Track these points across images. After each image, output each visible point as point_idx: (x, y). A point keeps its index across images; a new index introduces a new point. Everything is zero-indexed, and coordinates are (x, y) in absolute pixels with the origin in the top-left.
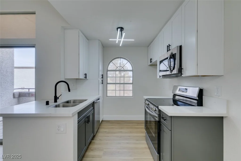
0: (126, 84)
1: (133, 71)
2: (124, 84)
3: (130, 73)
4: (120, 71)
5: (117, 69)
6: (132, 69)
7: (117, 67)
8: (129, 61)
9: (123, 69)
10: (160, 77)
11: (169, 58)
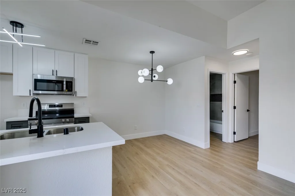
10: (30, 95)
11: (65, 83)
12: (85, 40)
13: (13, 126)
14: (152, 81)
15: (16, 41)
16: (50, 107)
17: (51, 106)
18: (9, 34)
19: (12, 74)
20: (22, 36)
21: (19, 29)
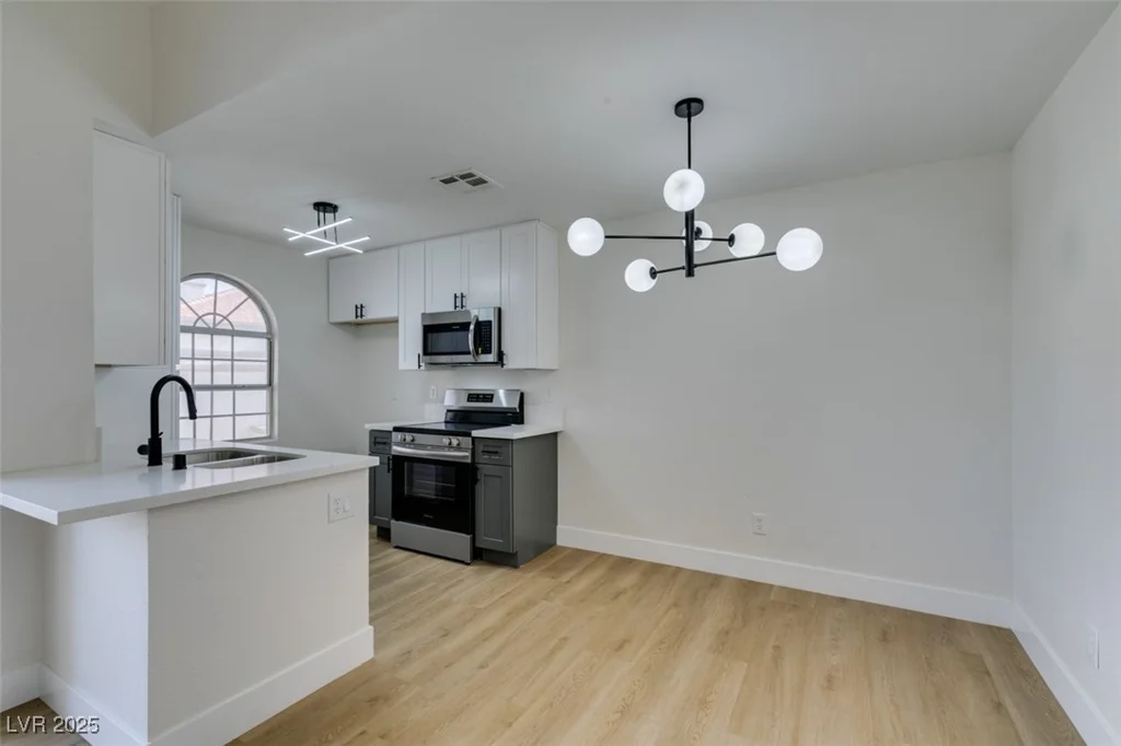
0: (243, 387)
1: (269, 339)
2: (233, 388)
3: (260, 346)
4: (213, 331)
5: (200, 324)
6: (265, 331)
7: (200, 318)
8: (251, 295)
9: (225, 325)
10: (419, 366)
11: (472, 327)
12: (437, 180)
13: (378, 440)
14: (690, 274)
15: (335, 246)
16: (468, 401)
17: (473, 397)
18: (308, 235)
19: (395, 321)
20: (335, 228)
21: (329, 216)
